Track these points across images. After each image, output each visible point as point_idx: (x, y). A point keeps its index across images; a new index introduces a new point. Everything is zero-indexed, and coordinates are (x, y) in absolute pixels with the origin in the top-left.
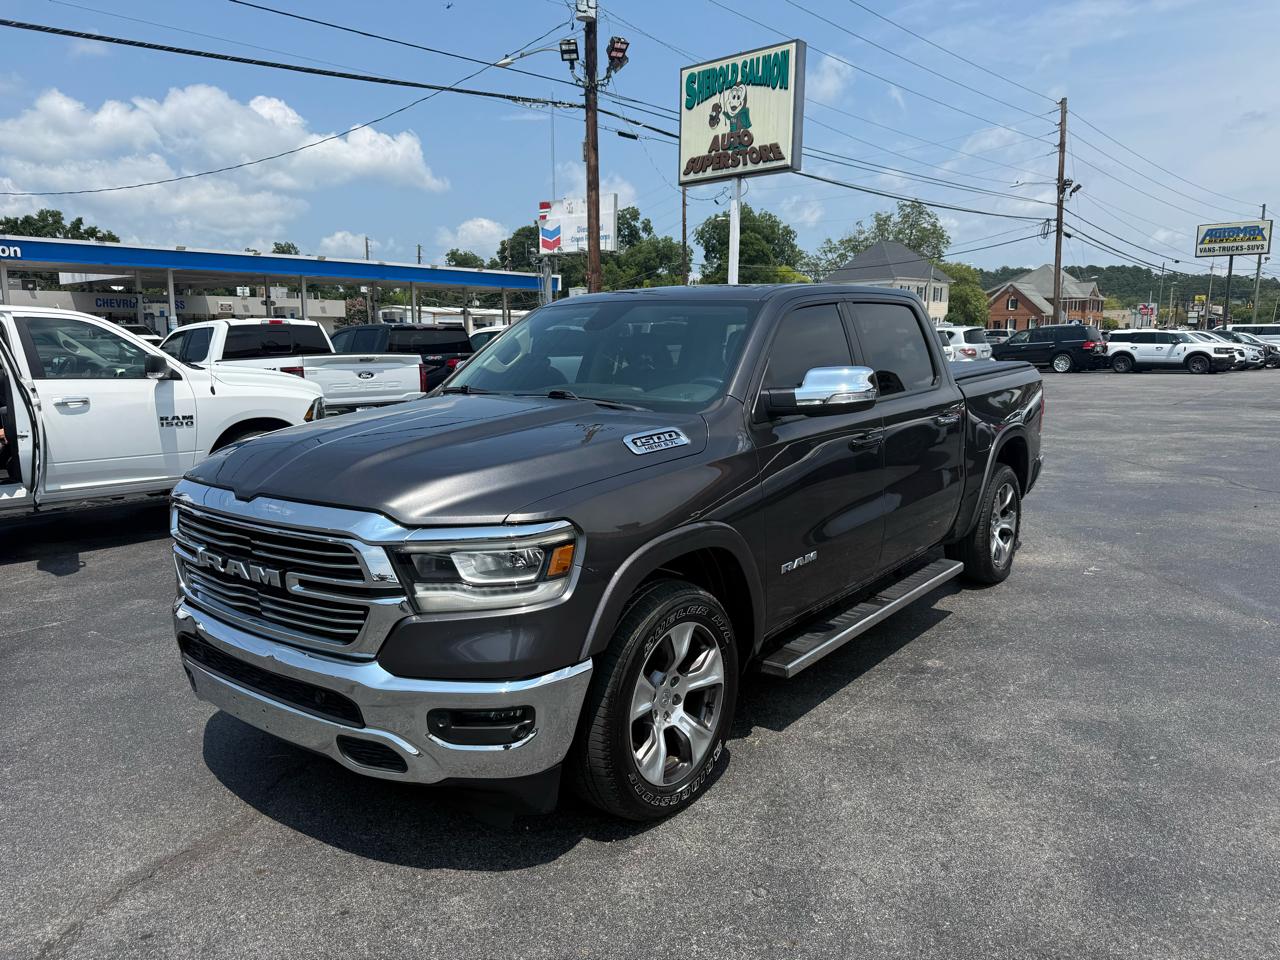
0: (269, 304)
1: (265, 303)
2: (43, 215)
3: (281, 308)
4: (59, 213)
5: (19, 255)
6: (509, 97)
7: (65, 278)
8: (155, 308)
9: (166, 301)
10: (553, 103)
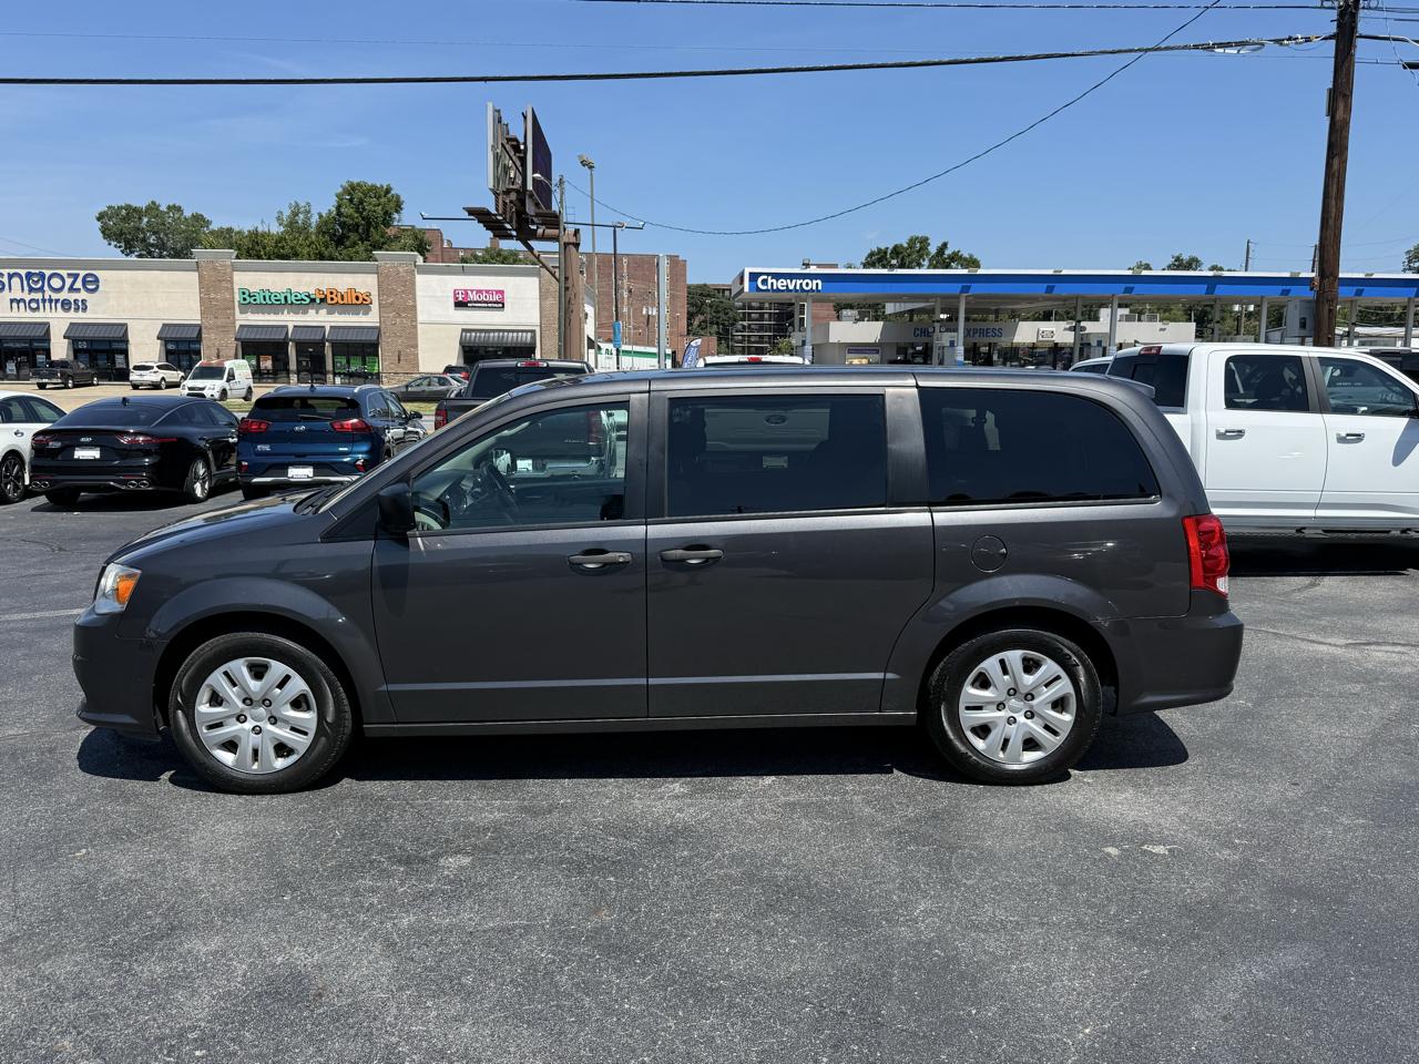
0: (1078, 329)
1: (1074, 329)
2: (912, 241)
3: (1087, 334)
4: (927, 239)
5: (820, 288)
6: (1196, 47)
7: (890, 308)
8: (946, 338)
9: (956, 330)
10: (1276, 41)
